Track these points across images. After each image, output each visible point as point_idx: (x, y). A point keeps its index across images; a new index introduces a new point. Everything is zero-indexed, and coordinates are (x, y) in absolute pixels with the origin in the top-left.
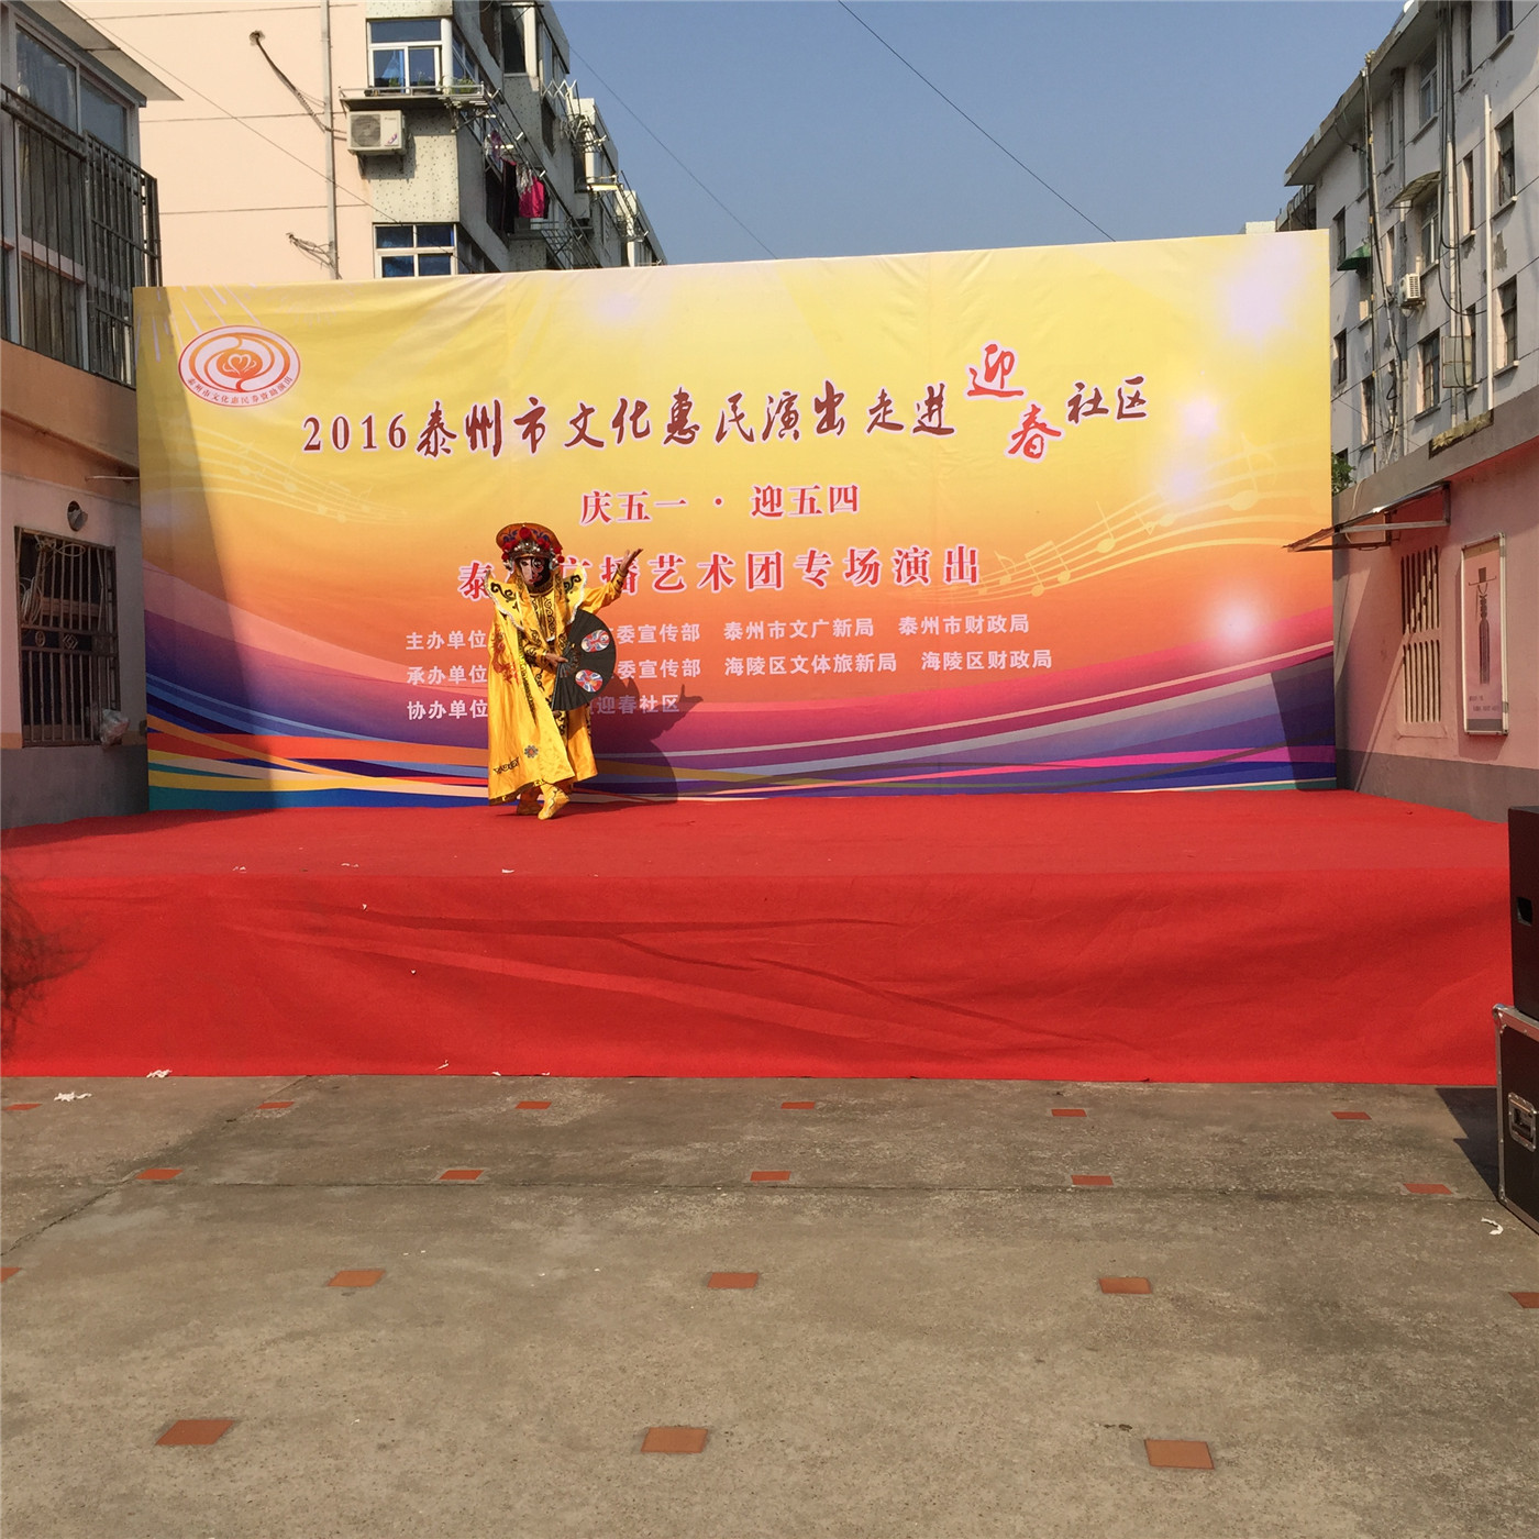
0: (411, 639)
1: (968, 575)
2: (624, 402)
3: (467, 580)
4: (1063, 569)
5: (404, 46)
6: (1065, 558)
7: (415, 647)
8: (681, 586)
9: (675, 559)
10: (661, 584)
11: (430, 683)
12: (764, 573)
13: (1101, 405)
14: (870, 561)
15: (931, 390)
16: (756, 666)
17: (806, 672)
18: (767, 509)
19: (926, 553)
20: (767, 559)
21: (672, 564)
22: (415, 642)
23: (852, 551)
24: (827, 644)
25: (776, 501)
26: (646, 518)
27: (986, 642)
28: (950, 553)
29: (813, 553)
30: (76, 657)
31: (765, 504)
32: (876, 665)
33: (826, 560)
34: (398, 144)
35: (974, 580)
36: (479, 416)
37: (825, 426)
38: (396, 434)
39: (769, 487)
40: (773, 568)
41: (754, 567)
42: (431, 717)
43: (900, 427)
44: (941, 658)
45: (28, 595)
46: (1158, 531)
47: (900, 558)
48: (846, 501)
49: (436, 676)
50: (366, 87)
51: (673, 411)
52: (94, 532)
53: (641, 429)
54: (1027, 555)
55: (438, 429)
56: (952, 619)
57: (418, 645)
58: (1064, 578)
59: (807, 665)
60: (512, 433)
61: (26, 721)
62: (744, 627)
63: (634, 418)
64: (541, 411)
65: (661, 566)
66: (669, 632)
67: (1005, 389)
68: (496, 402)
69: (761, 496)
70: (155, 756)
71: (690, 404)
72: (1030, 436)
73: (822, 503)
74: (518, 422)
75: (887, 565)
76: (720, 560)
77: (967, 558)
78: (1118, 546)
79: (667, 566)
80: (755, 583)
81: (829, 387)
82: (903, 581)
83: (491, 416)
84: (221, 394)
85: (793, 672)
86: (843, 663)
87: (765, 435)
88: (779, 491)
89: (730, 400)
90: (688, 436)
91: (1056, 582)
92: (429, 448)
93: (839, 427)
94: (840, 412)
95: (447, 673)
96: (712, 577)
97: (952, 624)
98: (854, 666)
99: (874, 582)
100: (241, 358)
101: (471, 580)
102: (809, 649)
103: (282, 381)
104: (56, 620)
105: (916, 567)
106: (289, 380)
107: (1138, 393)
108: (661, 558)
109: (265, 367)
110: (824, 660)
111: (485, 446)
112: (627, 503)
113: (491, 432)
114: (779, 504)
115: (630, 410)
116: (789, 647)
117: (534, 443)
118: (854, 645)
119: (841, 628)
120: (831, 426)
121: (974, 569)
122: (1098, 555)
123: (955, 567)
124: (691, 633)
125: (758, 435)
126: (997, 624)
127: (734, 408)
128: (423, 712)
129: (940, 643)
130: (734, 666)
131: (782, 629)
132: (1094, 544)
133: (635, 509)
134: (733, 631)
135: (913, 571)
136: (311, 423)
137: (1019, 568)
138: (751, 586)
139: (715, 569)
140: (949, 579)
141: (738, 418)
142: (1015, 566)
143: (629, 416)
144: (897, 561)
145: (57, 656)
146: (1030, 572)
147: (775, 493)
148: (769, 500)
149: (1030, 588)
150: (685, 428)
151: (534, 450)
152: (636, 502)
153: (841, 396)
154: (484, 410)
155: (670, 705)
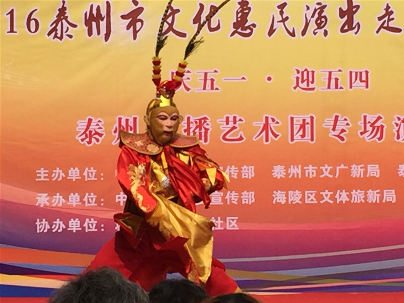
0: (40, 173)
2: (202, 6)
3: (83, 131)
7: (42, 179)
8: (241, 138)
9: (237, 119)
10: (227, 137)
11: (54, 205)
12: (301, 131)
16: (295, 197)
17: (331, 202)
18: (304, 85)
20: (304, 120)
21: (235, 123)
22: (42, 175)
23: (365, 117)
24: (347, 183)
25: (310, 80)
26: (217, 89)
29: (337, 117)
31: (303, 81)
32: (381, 198)
33: (346, 122)
36: (95, 12)
37: (346, 28)
38: (32, 23)
39: (306, 70)
40: (308, 127)
41: (295, 126)
42: (54, 231)
43: (399, 30)
47: (399, 122)
48: (361, 81)
49: (58, 200)
51: (237, 13)
53: (214, 25)
55: (64, 21)
57: (45, 177)
59: (332, 197)
60: (119, 25)
62: (287, 169)
64: (141, 10)
65: (227, 123)
66: (232, 171)
68: (108, 3)
69: (300, 75)
71: (250, 9)
73: (344, 82)
74: (123, 17)
75: (390, 127)
76: (270, 121)
79: (231, 124)
80: (295, 137)
82: (401, 139)
83: (104, 13)
85: (322, 202)
86: (358, 196)
87: (304, 33)
88: (313, 72)
89: (279, 7)
90: (248, 31)
92: (56, 34)
93: (356, 29)
94: (357, 18)
95: (66, 198)
96: (264, 133)
98: (365, 199)
99: (380, 139)
101: (86, 130)
102: (334, 185)
108: (227, 118)
111: (99, 33)
112: (203, 78)
113: (103, 24)
114: (313, 82)
115: (206, 12)
116: (319, 184)
117: (135, 32)
118: (365, 184)
119: (356, 171)
120: (351, 28)
124: (248, 172)
125: (298, 33)
127: (282, 13)
128: (48, 227)
130: (280, 197)
131: (315, 171)
133: (209, 82)
134: (279, 172)
138: (292, 140)
139: (266, 127)
141: (284, 20)
144: (397, 125)
147: (310, 74)
148: (305, 79)
150: (247, 25)
151: (135, 38)
152: (208, 77)
153: (358, 7)
154: (98, 8)
155: (232, 224)
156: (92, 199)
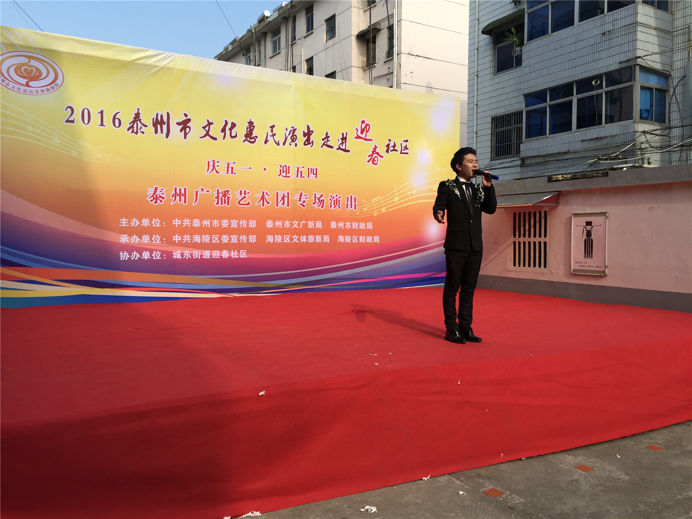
0: (122, 221)
1: (353, 207)
2: (226, 122)
3: (152, 195)
4: (383, 206)
6: (384, 202)
7: (124, 225)
8: (249, 204)
9: (247, 192)
10: (241, 203)
11: (132, 242)
12: (282, 200)
13: (396, 148)
14: (321, 199)
15: (343, 134)
16: (279, 239)
17: (298, 242)
18: (284, 174)
19: (340, 197)
20: (284, 195)
21: (245, 194)
22: (124, 223)
23: (315, 194)
24: (307, 231)
25: (288, 171)
26: (235, 173)
27: (359, 232)
28: (348, 198)
29: (301, 193)
31: (283, 172)
32: (323, 240)
33: (306, 197)
36: (159, 118)
37: (307, 143)
38: (116, 121)
39: (285, 165)
40: (286, 199)
41: (279, 198)
42: (132, 259)
43: (332, 147)
44: (344, 238)
46: (412, 195)
47: (331, 198)
48: (314, 174)
49: (135, 240)
51: (247, 129)
53: (233, 135)
54: (372, 201)
55: (138, 122)
56: (348, 223)
57: (126, 224)
58: (384, 210)
59: (298, 239)
60: (175, 129)
62: (274, 222)
63: (231, 129)
64: (189, 120)
65: (241, 195)
66: (243, 223)
67: (367, 138)
68: (168, 113)
69: (282, 169)
71: (254, 127)
72: (374, 157)
73: (305, 174)
74: (178, 124)
75: (327, 199)
76: (265, 194)
77: (353, 200)
78: (400, 199)
79: (243, 195)
80: (279, 204)
81: (308, 127)
82: (332, 207)
83: (165, 119)
84: (17, 86)
85: (293, 242)
86: (311, 239)
87: (284, 144)
88: (289, 167)
89: (270, 127)
90: (253, 140)
91: (381, 211)
92: (133, 130)
93: (311, 144)
94: (312, 138)
95: (141, 238)
96: (262, 201)
97: (348, 225)
98: (315, 240)
99: (322, 207)
100: (29, 69)
101: (154, 194)
102: (299, 232)
103: (53, 85)
106: (57, 85)
107: (406, 146)
108: (241, 191)
110: (304, 237)
111: (162, 133)
112: (227, 166)
113: (165, 127)
114: (289, 173)
115: (229, 126)
116: (292, 232)
117: (186, 135)
118: (315, 232)
119: (311, 225)
120: (309, 143)
121: (355, 204)
122: (394, 202)
123: (349, 203)
124: (253, 224)
125: (281, 143)
126: (362, 226)
127: (272, 131)
128: (128, 256)
129: (345, 232)
130: (270, 239)
131: (289, 224)
132: (393, 198)
133: (230, 169)
134: (269, 224)
135: (335, 203)
136: (69, 109)
137: (370, 205)
138: (277, 206)
139: (263, 198)
140: (347, 208)
141: (274, 135)
142: (368, 204)
143: (228, 128)
144: (330, 199)
146: (373, 207)
147: (288, 168)
148: (285, 171)
149: (373, 213)
150: (252, 136)
151: (185, 138)
152: (230, 166)
153: (312, 132)
154: (162, 116)
155: (243, 254)
156: (158, 238)
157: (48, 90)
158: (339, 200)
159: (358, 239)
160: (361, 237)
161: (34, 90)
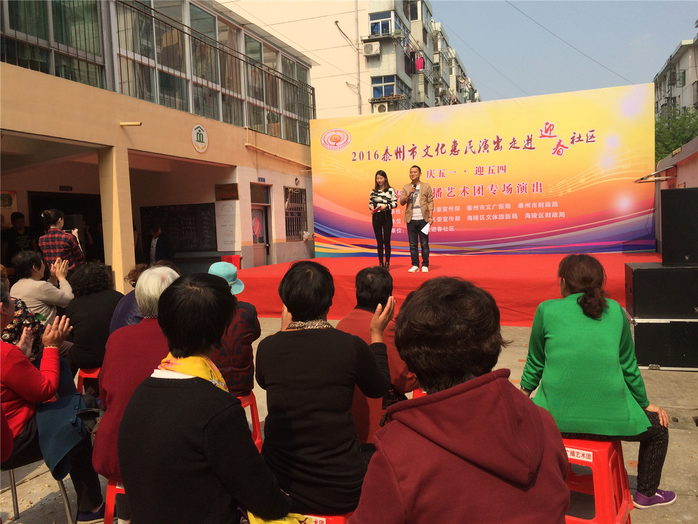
1: (539, 190)
2: (439, 144)
4: (568, 188)
5: (380, 21)
6: (569, 185)
8: (454, 195)
9: (453, 188)
10: (449, 195)
12: (478, 191)
13: (581, 139)
14: (510, 187)
15: (528, 136)
16: (476, 218)
17: (491, 219)
18: (479, 173)
19: (527, 184)
20: (479, 187)
23: (504, 184)
24: (497, 211)
26: (445, 176)
27: (545, 210)
28: (534, 184)
29: (493, 185)
30: (297, 218)
31: (479, 171)
32: (511, 217)
33: (496, 187)
34: (378, 52)
35: (541, 192)
36: (398, 150)
37: (496, 148)
38: (376, 155)
39: (480, 167)
40: (481, 190)
41: (475, 190)
43: (518, 148)
44: (531, 215)
45: (287, 203)
46: (599, 176)
47: (519, 186)
48: (503, 170)
50: (369, 35)
51: (452, 146)
52: (301, 186)
53: (443, 152)
54: (558, 184)
55: (387, 154)
56: (534, 203)
58: (569, 191)
59: (491, 217)
60: (407, 154)
61: (287, 235)
62: (473, 207)
63: (441, 149)
64: (415, 148)
66: (451, 208)
67: (551, 135)
68: (403, 146)
69: (477, 169)
70: (316, 244)
71: (457, 144)
72: (559, 149)
73: (495, 170)
74: (409, 151)
75: (515, 188)
76: (466, 188)
77: (539, 185)
78: (586, 181)
79: (450, 190)
80: (476, 194)
81: (498, 137)
82: (519, 193)
83: (402, 150)
84: (331, 147)
85: (487, 219)
86: (501, 217)
87: (479, 152)
89: (469, 142)
90: (457, 153)
91: (567, 192)
92: (385, 159)
93: (501, 149)
94: (501, 144)
96: (463, 193)
97: (534, 205)
98: (505, 217)
99: (510, 193)
100: (336, 137)
102: (492, 213)
103: (346, 143)
104: (293, 209)
105: (523, 188)
106: (348, 142)
107: (593, 135)
108: (449, 188)
109: (342, 139)
110: (496, 216)
111: (400, 158)
112: (439, 173)
113: (402, 154)
114: (483, 171)
115: (440, 146)
116: (486, 212)
117: (414, 156)
118: (505, 211)
119: (501, 207)
120: (498, 148)
121: (541, 189)
122: (580, 183)
123: (535, 188)
124: (458, 209)
125: (477, 152)
126: (548, 205)
127: (470, 145)
129: (531, 210)
130: (470, 218)
131: (484, 207)
132: (579, 180)
133: (442, 174)
134: (469, 208)
135: (522, 190)
136: (354, 154)
137: (555, 188)
139: (464, 191)
140: (533, 192)
141: (471, 147)
143: (440, 148)
145: (293, 218)
146: (559, 189)
147: (482, 168)
148: (480, 170)
149: (558, 194)
150: (456, 150)
151: (414, 159)
152: (442, 172)
153: (501, 139)
154: (400, 148)
155: (452, 229)
157: (344, 146)
158: (526, 187)
159: (544, 215)
160: (547, 214)
161: (338, 147)
